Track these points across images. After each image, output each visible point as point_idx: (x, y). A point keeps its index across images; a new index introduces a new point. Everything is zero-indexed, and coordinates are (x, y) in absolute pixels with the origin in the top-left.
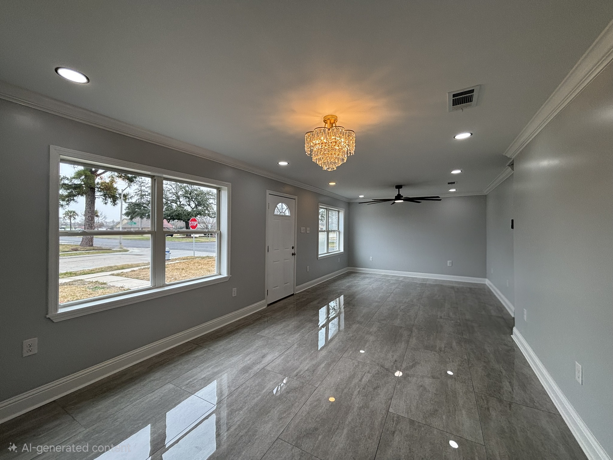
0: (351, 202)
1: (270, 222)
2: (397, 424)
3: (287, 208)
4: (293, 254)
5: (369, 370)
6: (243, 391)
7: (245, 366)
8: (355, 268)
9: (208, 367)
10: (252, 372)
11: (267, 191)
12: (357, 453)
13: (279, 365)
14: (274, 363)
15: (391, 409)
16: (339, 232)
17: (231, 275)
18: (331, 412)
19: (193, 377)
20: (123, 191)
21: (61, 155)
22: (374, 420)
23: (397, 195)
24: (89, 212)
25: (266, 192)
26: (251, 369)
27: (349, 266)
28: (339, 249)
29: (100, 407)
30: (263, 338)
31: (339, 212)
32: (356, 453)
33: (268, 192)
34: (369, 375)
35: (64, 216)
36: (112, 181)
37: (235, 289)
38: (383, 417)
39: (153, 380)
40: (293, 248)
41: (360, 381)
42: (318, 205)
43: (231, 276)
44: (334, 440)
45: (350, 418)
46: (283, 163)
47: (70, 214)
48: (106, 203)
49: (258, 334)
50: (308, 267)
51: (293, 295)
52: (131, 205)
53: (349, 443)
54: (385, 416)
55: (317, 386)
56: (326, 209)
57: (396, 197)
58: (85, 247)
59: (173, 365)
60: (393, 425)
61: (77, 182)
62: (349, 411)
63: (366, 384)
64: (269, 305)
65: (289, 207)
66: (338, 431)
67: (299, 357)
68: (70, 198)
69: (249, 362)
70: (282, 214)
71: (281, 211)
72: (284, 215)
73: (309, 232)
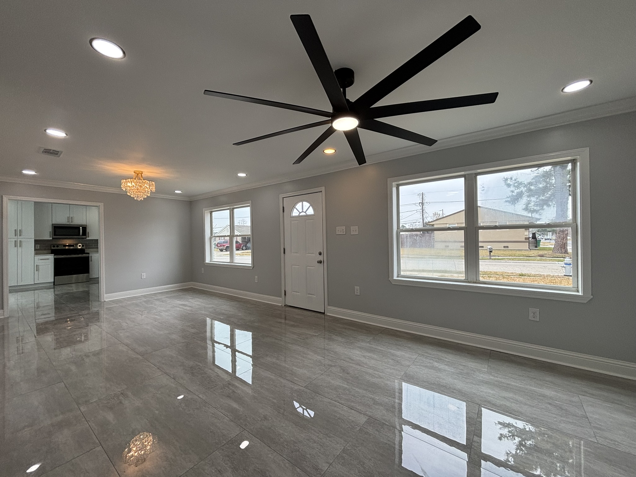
3: (311, 206)
4: (319, 262)
25: (279, 197)
33: (281, 196)
40: (320, 254)
65: (313, 204)
70: (302, 214)
71: (301, 211)
72: (305, 214)
73: (357, 233)
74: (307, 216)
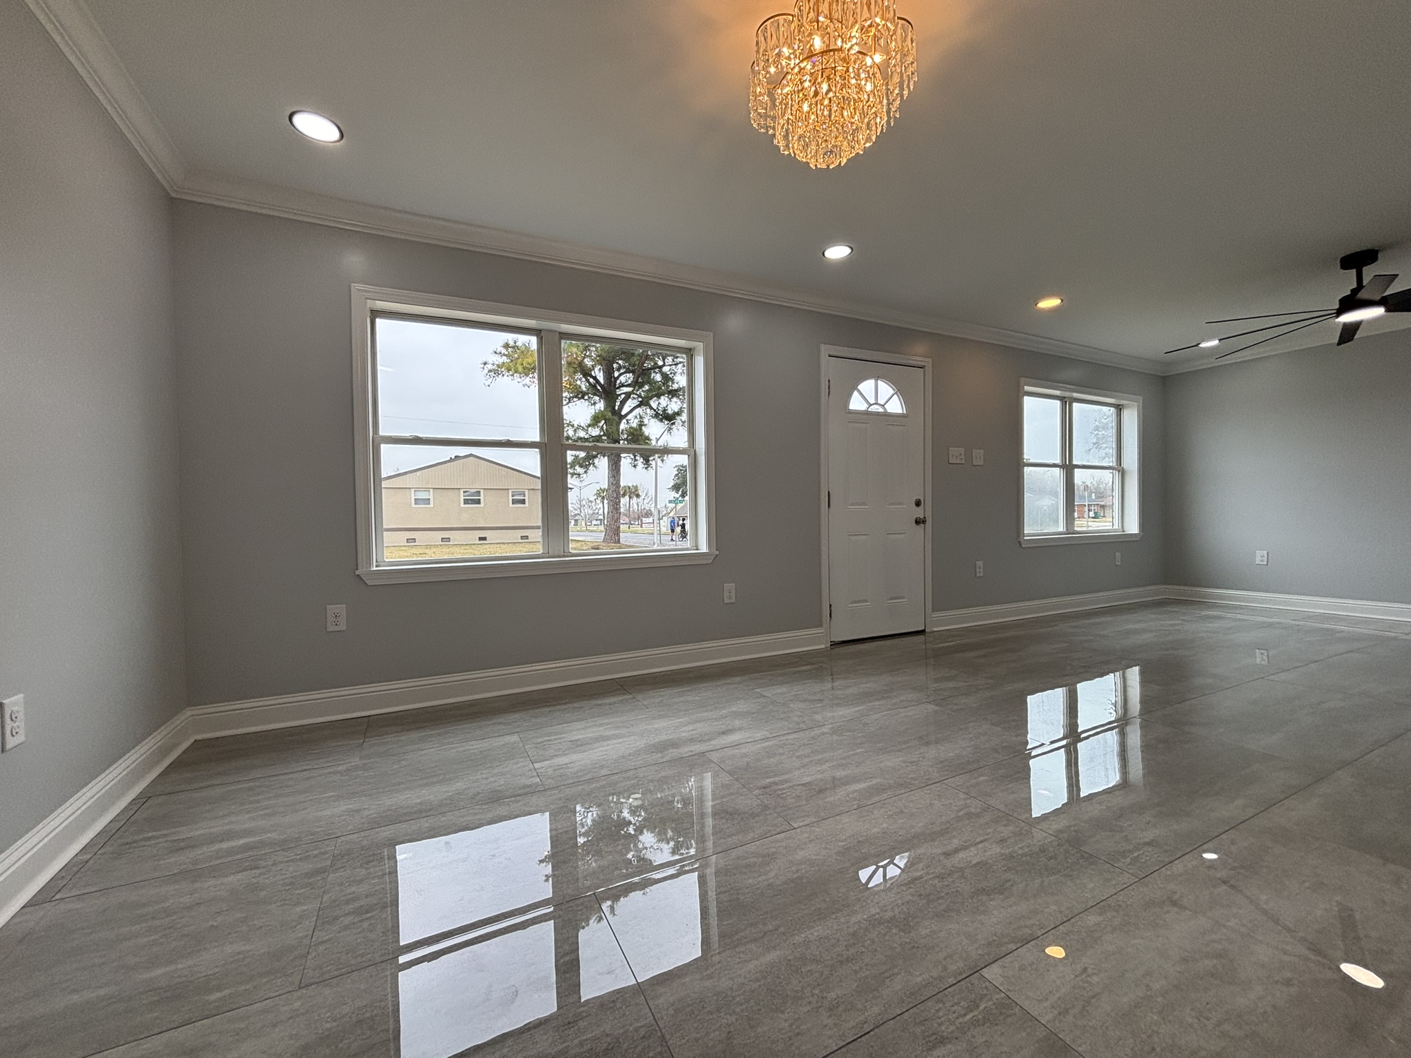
0: (1172, 373)
1: (833, 432)
2: (975, 1023)
3: (896, 393)
4: (918, 522)
5: (1009, 837)
6: (617, 783)
7: (671, 740)
8: (1195, 589)
9: (601, 725)
10: (673, 753)
11: (823, 347)
12: (752, 1027)
13: (745, 755)
14: (738, 749)
15: (995, 968)
16: (1123, 473)
17: (717, 550)
18: (774, 896)
19: (562, 734)
20: (657, 440)
21: (370, 299)
22: (896, 970)
23: (1349, 293)
24: (612, 484)
25: (819, 351)
26: (676, 748)
27: (1165, 581)
28: (1123, 528)
29: (403, 738)
30: (762, 700)
31: (1119, 408)
32: (749, 1024)
33: (825, 350)
34: (996, 849)
35: (596, 497)
36: (641, 425)
37: (729, 587)
38: (941, 978)
39: (499, 724)
40: (918, 504)
41: (947, 854)
42: (1018, 383)
43: (718, 553)
44: (719, 963)
45: (818, 931)
46: (837, 253)
47: (602, 494)
48: (635, 466)
49: (758, 690)
50: (980, 563)
51: (922, 632)
52: (681, 470)
53: (753, 991)
54: (951, 981)
55: (795, 825)
56: (1062, 399)
57: (1341, 301)
58: (610, 545)
59: (547, 709)
60: (961, 1020)
61: (595, 432)
62: (833, 913)
63: (962, 870)
64: (835, 644)
65: (902, 390)
66: (753, 946)
67: (812, 752)
68: (587, 463)
69: (684, 734)
70: (875, 408)
71: (872, 401)
72: (882, 410)
73: (981, 463)
74: (886, 415)
